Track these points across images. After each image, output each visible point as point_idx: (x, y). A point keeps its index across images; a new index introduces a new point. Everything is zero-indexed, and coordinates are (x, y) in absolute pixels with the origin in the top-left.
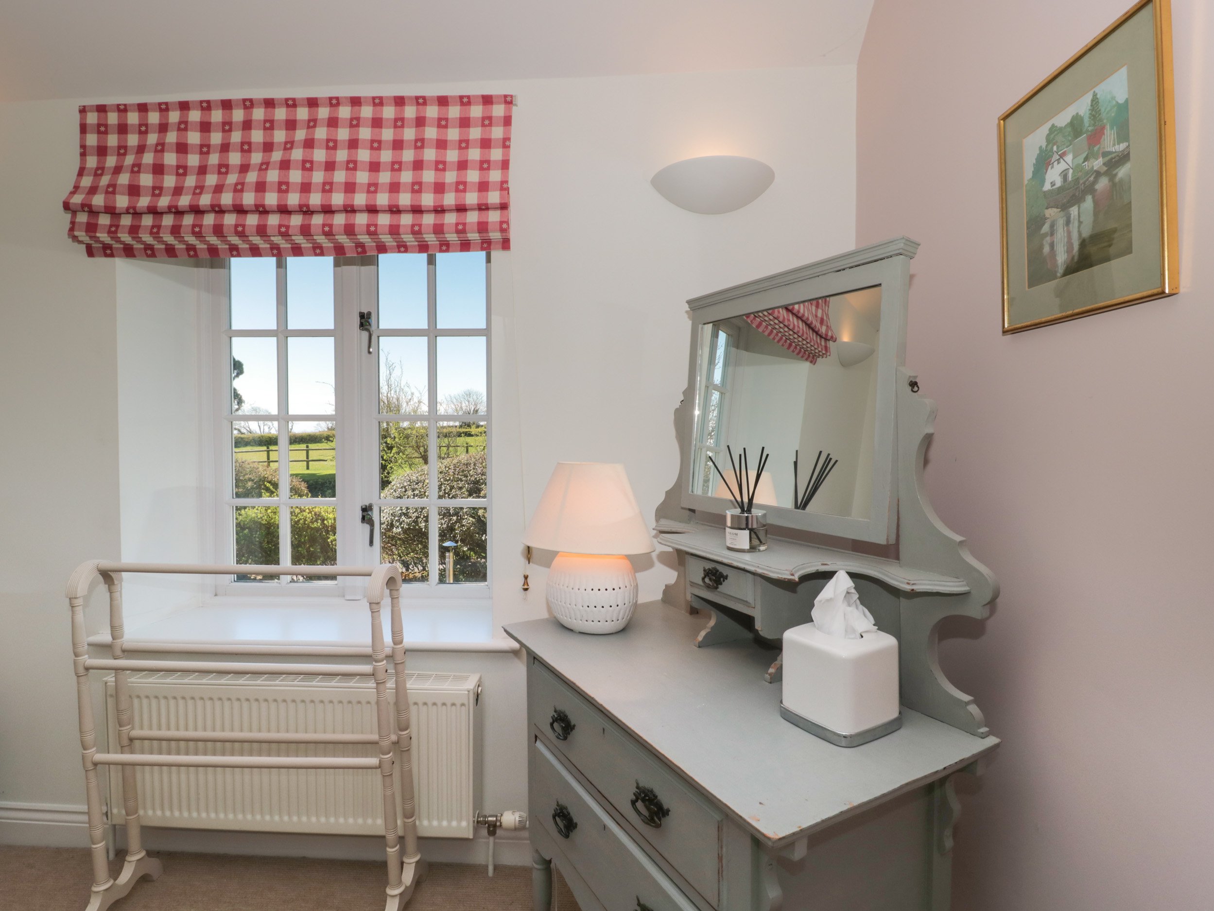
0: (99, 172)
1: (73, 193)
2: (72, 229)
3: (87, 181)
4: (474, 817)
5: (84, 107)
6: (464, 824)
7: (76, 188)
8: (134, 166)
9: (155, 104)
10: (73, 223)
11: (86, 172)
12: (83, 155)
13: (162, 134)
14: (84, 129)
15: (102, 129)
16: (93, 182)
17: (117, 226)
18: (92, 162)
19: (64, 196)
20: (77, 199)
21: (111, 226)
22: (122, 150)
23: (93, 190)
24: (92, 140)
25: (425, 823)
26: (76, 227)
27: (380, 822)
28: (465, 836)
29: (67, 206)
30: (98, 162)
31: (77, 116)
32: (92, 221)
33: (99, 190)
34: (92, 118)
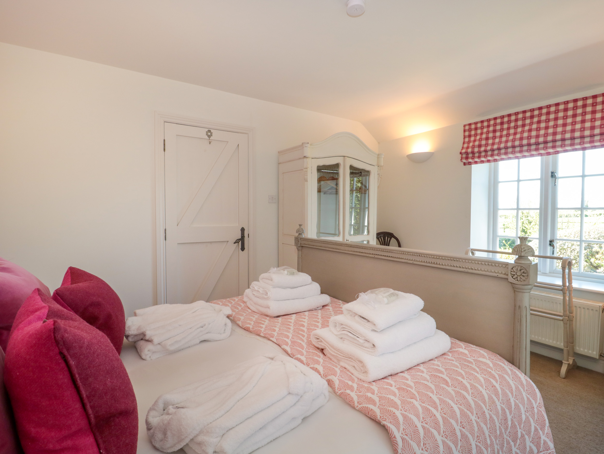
0: (469, 142)
1: (462, 149)
2: (461, 159)
3: (466, 145)
4: (599, 353)
5: (465, 125)
6: (595, 353)
7: (463, 148)
8: (480, 139)
9: (486, 120)
10: (462, 157)
11: (465, 143)
12: (464, 138)
13: (488, 128)
14: (465, 131)
15: (470, 130)
16: (468, 145)
17: (474, 157)
18: (467, 140)
19: (460, 151)
20: (464, 151)
21: (472, 157)
22: (476, 135)
23: (468, 148)
24: (467, 134)
25: (577, 348)
26: (463, 158)
27: (562, 344)
28: (595, 357)
29: (461, 153)
30: (469, 139)
31: (463, 128)
32: (467, 156)
33: (470, 147)
34: (467, 128)
